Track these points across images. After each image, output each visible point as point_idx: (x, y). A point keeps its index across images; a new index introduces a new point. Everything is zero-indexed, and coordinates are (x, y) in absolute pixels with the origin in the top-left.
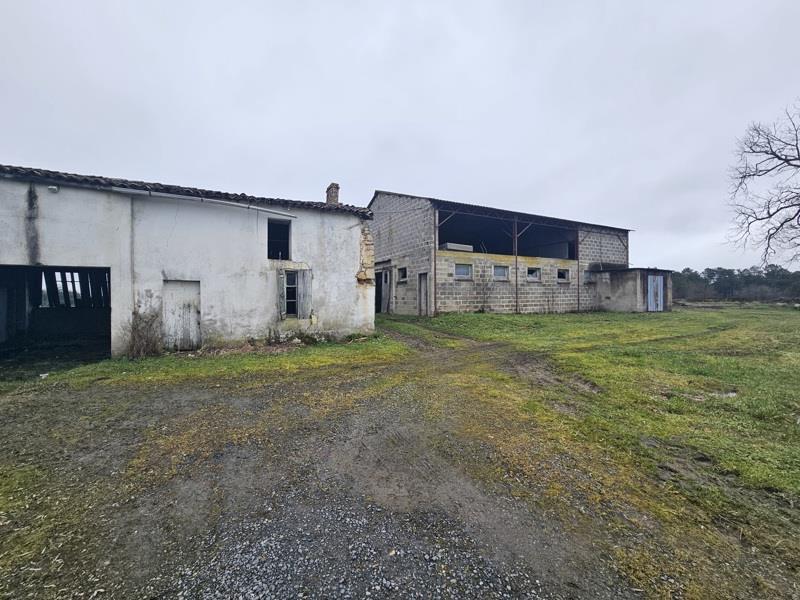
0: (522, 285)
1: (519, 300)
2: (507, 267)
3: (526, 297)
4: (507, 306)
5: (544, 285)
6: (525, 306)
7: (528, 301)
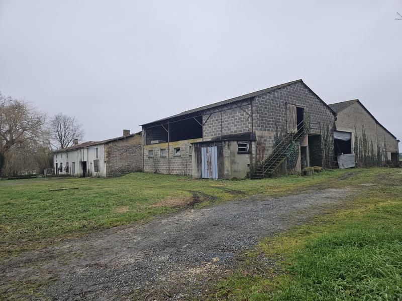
0: (171, 158)
1: (170, 167)
2: (165, 149)
3: (173, 165)
4: (165, 170)
5: (182, 158)
6: (173, 170)
7: (174, 167)
